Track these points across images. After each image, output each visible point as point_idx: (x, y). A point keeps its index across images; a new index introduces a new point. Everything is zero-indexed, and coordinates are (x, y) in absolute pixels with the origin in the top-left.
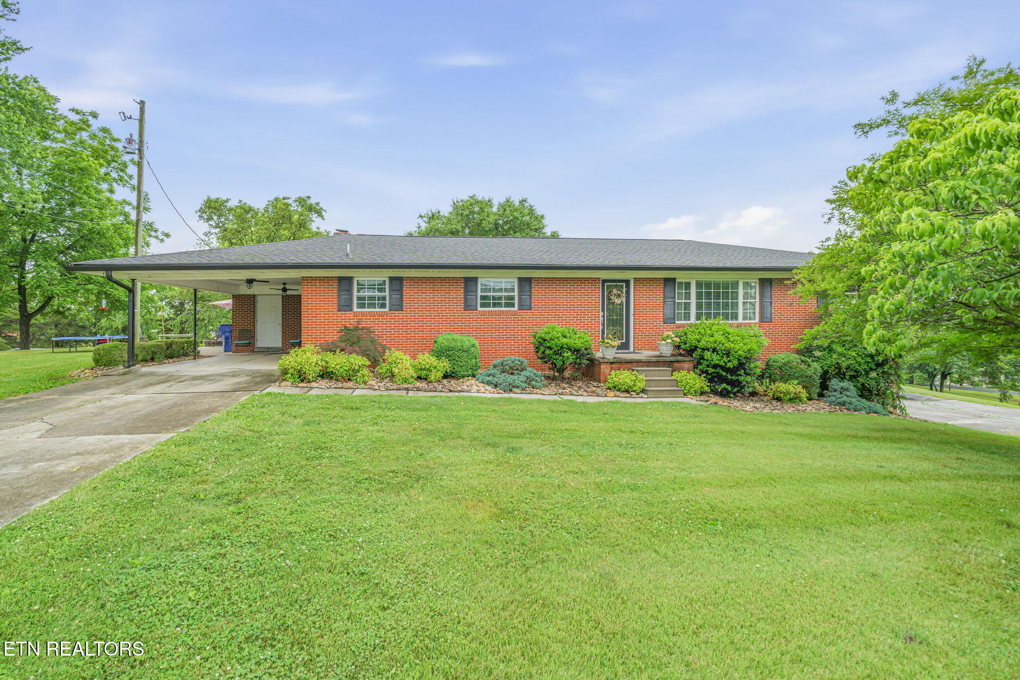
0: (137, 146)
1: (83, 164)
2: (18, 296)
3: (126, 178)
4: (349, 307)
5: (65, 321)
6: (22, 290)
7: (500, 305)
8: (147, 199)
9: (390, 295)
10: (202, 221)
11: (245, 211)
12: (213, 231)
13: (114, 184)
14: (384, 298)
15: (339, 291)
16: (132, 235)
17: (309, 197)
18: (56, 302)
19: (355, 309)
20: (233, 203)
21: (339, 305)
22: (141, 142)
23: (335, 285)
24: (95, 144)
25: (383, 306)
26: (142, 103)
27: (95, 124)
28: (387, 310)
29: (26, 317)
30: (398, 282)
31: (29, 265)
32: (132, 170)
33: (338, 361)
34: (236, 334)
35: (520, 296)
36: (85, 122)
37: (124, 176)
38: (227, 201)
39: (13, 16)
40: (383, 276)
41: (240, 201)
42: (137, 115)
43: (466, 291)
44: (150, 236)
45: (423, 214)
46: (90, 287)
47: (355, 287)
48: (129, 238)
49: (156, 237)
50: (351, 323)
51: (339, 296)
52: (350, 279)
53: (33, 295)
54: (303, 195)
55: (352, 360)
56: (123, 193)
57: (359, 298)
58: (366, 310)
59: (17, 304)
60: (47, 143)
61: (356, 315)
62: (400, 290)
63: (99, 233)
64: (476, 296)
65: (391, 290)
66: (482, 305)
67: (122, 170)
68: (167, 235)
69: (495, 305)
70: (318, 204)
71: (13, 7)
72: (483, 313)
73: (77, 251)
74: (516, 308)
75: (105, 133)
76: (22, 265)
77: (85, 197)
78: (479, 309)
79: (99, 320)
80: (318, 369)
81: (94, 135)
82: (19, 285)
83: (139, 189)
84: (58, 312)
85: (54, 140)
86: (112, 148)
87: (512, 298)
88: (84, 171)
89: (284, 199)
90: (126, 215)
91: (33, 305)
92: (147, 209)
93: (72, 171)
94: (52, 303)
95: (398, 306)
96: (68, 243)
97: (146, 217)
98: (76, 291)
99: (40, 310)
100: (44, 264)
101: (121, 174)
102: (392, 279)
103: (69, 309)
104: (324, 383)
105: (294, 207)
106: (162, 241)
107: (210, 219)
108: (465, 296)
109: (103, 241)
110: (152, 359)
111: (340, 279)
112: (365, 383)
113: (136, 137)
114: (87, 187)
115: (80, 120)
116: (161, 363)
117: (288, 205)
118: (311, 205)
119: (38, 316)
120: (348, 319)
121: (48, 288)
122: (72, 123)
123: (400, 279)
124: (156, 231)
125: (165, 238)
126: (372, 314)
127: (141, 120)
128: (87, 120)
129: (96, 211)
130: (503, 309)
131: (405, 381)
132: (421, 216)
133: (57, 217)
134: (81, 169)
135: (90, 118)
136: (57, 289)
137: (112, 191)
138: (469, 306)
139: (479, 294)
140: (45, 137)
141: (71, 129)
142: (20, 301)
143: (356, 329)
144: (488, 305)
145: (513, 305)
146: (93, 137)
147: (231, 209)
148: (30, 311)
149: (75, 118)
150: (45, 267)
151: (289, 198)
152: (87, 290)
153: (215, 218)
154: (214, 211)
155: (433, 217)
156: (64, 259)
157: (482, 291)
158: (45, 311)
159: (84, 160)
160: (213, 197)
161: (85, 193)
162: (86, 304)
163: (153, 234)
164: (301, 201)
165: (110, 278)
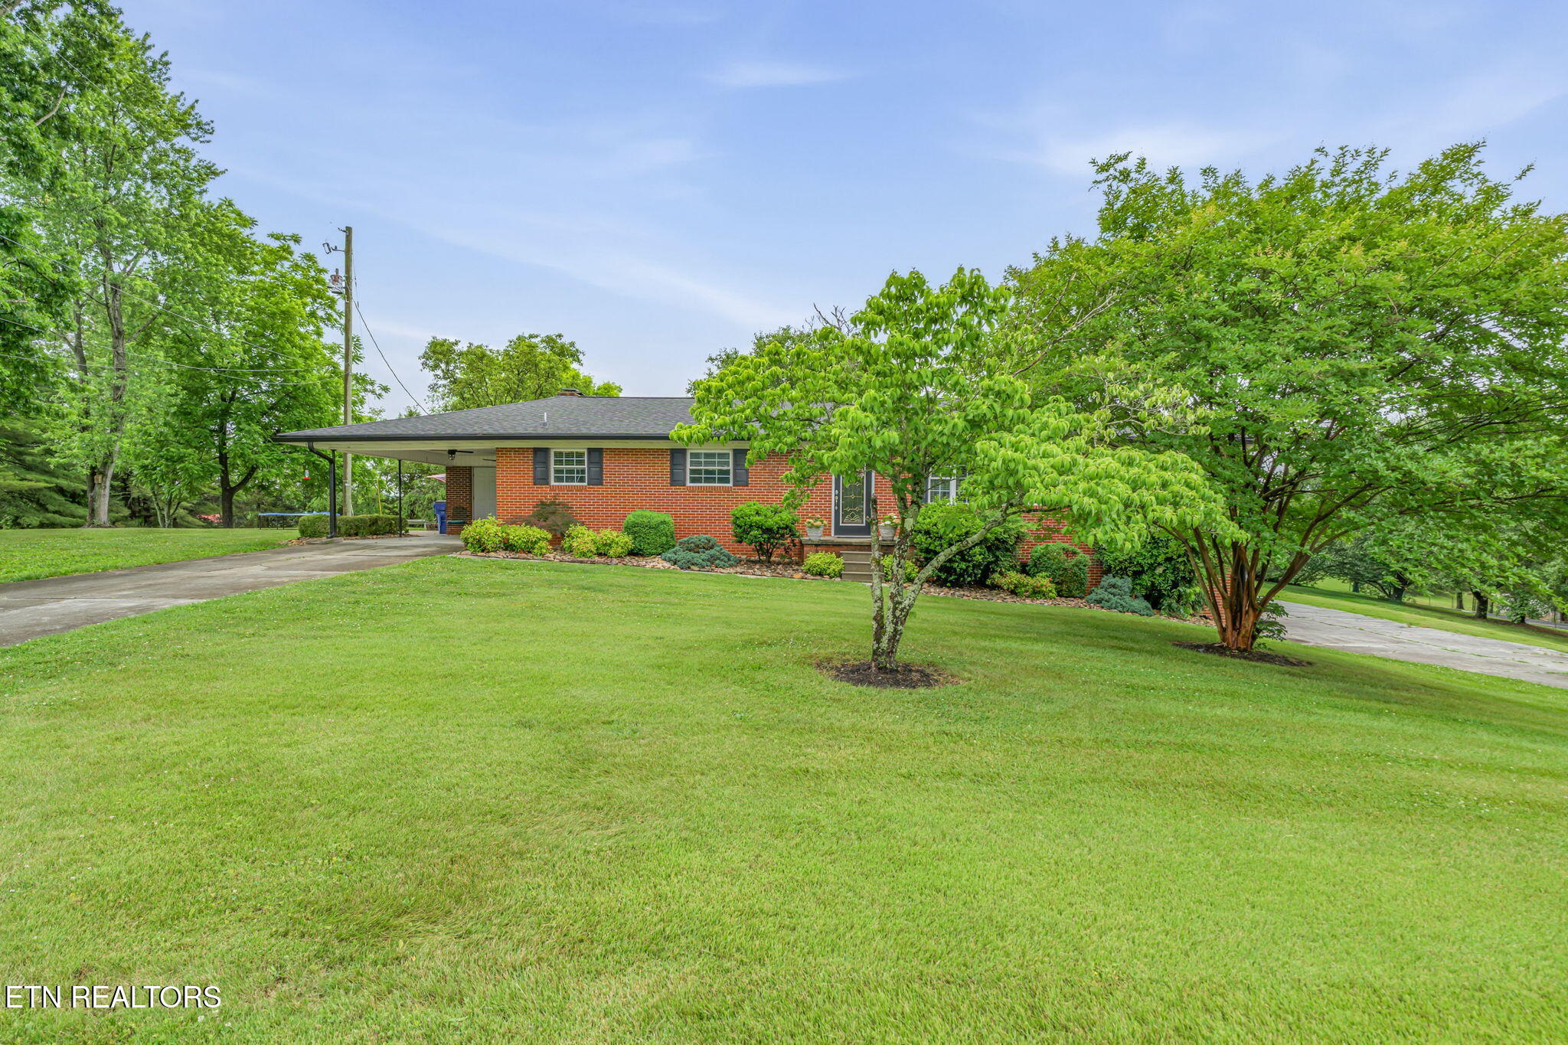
0: (344, 285)
1: (284, 306)
2: (220, 466)
3: (335, 316)
4: (545, 480)
5: (270, 500)
6: (223, 459)
7: (713, 480)
8: (358, 346)
9: (589, 468)
10: (427, 370)
11: (478, 358)
12: (442, 382)
13: (322, 325)
14: (583, 471)
15: (535, 463)
16: (341, 391)
17: (560, 336)
18: (259, 474)
19: (553, 483)
20: (463, 347)
21: (534, 478)
22: (348, 279)
23: (531, 456)
24: (298, 277)
25: (582, 480)
26: (348, 230)
27: (298, 250)
28: (585, 484)
29: (228, 491)
30: (597, 454)
31: (230, 427)
32: (340, 306)
33: (518, 533)
34: (450, 512)
35: (734, 470)
36: (287, 250)
37: (334, 314)
38: (456, 343)
39: (208, 137)
40: (582, 447)
41: (471, 344)
42: (342, 246)
43: (673, 464)
44: (366, 390)
45: (714, 357)
46: (295, 455)
47: (552, 459)
48: (338, 396)
49: (373, 392)
50: (548, 498)
51: (535, 468)
52: (546, 451)
53: (235, 466)
54: (553, 333)
55: (530, 532)
56: (333, 336)
57: (557, 471)
58: (565, 484)
59: (217, 477)
60: (246, 278)
61: (553, 489)
62: (600, 463)
63: (304, 390)
64: (684, 470)
65: (589, 462)
66: (693, 480)
67: (331, 307)
68: (386, 389)
69: (707, 480)
70: (572, 344)
71: (207, 127)
72: (692, 489)
73: (281, 411)
74: (731, 485)
75: (309, 260)
76: (222, 430)
77: (288, 345)
78: (688, 484)
79: (309, 499)
80: (497, 540)
81: (297, 265)
82: (221, 453)
83: (347, 329)
84: (262, 487)
85: (253, 273)
86: (317, 281)
87: (727, 472)
88: (287, 315)
89: (531, 337)
90: (335, 366)
91: (235, 478)
92: (357, 358)
93: (273, 315)
94: (255, 475)
95: (597, 480)
96: (272, 400)
97: (356, 369)
98: (281, 461)
99: (242, 484)
100: (247, 428)
101: (330, 311)
102: (590, 450)
103: (274, 483)
104: (502, 554)
105: (541, 348)
106: (380, 395)
107: (436, 367)
108: (672, 469)
109: (310, 399)
110: (356, 534)
111: (536, 450)
112: (542, 555)
113: (342, 273)
114: (291, 334)
115: (281, 247)
116: (364, 537)
117: (532, 347)
118: (563, 346)
119: (241, 491)
120: (544, 493)
121: (252, 456)
122: (271, 252)
123: (600, 451)
124: (372, 384)
125: (383, 393)
126: (569, 489)
127: (348, 252)
128: (289, 247)
129: (300, 361)
130: (716, 485)
131: (584, 554)
132: (711, 359)
133: (258, 368)
134: (283, 312)
135: (291, 243)
136: (263, 458)
137: (319, 334)
138: (676, 481)
139: (689, 467)
140: (242, 271)
141: (270, 258)
142: (223, 471)
143: (553, 503)
144: (698, 480)
145: (727, 481)
146: (296, 267)
147: (461, 354)
148: (233, 485)
149: (275, 244)
150: (248, 432)
151: (537, 336)
152: (293, 460)
153: (443, 366)
154: (441, 357)
155: (728, 359)
156: (267, 420)
157: (692, 463)
158: (249, 485)
159: (285, 300)
160: (440, 337)
161: (288, 340)
162: (293, 476)
163: (369, 387)
164: (549, 341)
165: (312, 450)
